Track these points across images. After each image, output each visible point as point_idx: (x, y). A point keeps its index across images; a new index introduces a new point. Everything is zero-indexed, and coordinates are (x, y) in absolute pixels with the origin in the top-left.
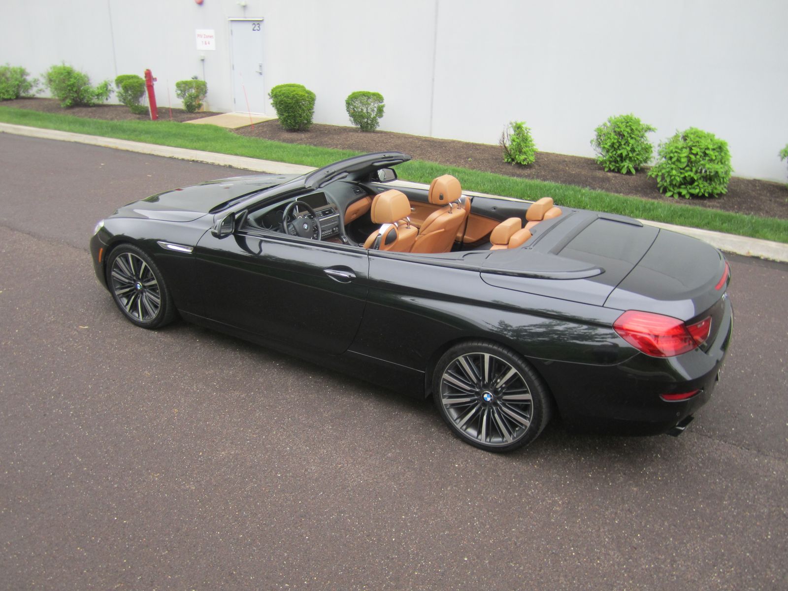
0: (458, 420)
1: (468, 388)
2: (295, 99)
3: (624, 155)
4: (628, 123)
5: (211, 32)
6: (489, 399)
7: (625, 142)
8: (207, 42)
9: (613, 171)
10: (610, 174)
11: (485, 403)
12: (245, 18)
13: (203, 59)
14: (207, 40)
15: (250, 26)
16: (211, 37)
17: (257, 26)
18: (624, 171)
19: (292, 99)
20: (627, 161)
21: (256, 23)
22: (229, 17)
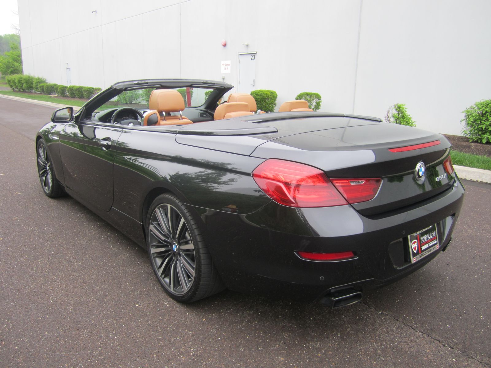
0: (159, 269)
1: (163, 238)
2: (262, 96)
3: (484, 128)
4: (488, 105)
5: (229, 62)
6: (175, 250)
7: (486, 118)
8: (227, 68)
9: (477, 142)
10: (473, 144)
11: (174, 254)
12: (247, 52)
13: (223, 78)
14: (227, 67)
15: (249, 57)
16: (229, 65)
17: (253, 57)
18: (484, 141)
19: (260, 96)
20: (488, 134)
21: (253, 55)
22: (239, 53)
